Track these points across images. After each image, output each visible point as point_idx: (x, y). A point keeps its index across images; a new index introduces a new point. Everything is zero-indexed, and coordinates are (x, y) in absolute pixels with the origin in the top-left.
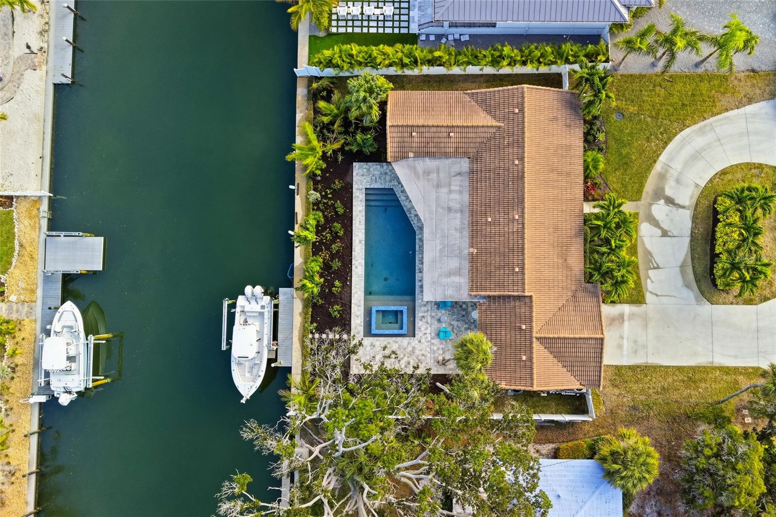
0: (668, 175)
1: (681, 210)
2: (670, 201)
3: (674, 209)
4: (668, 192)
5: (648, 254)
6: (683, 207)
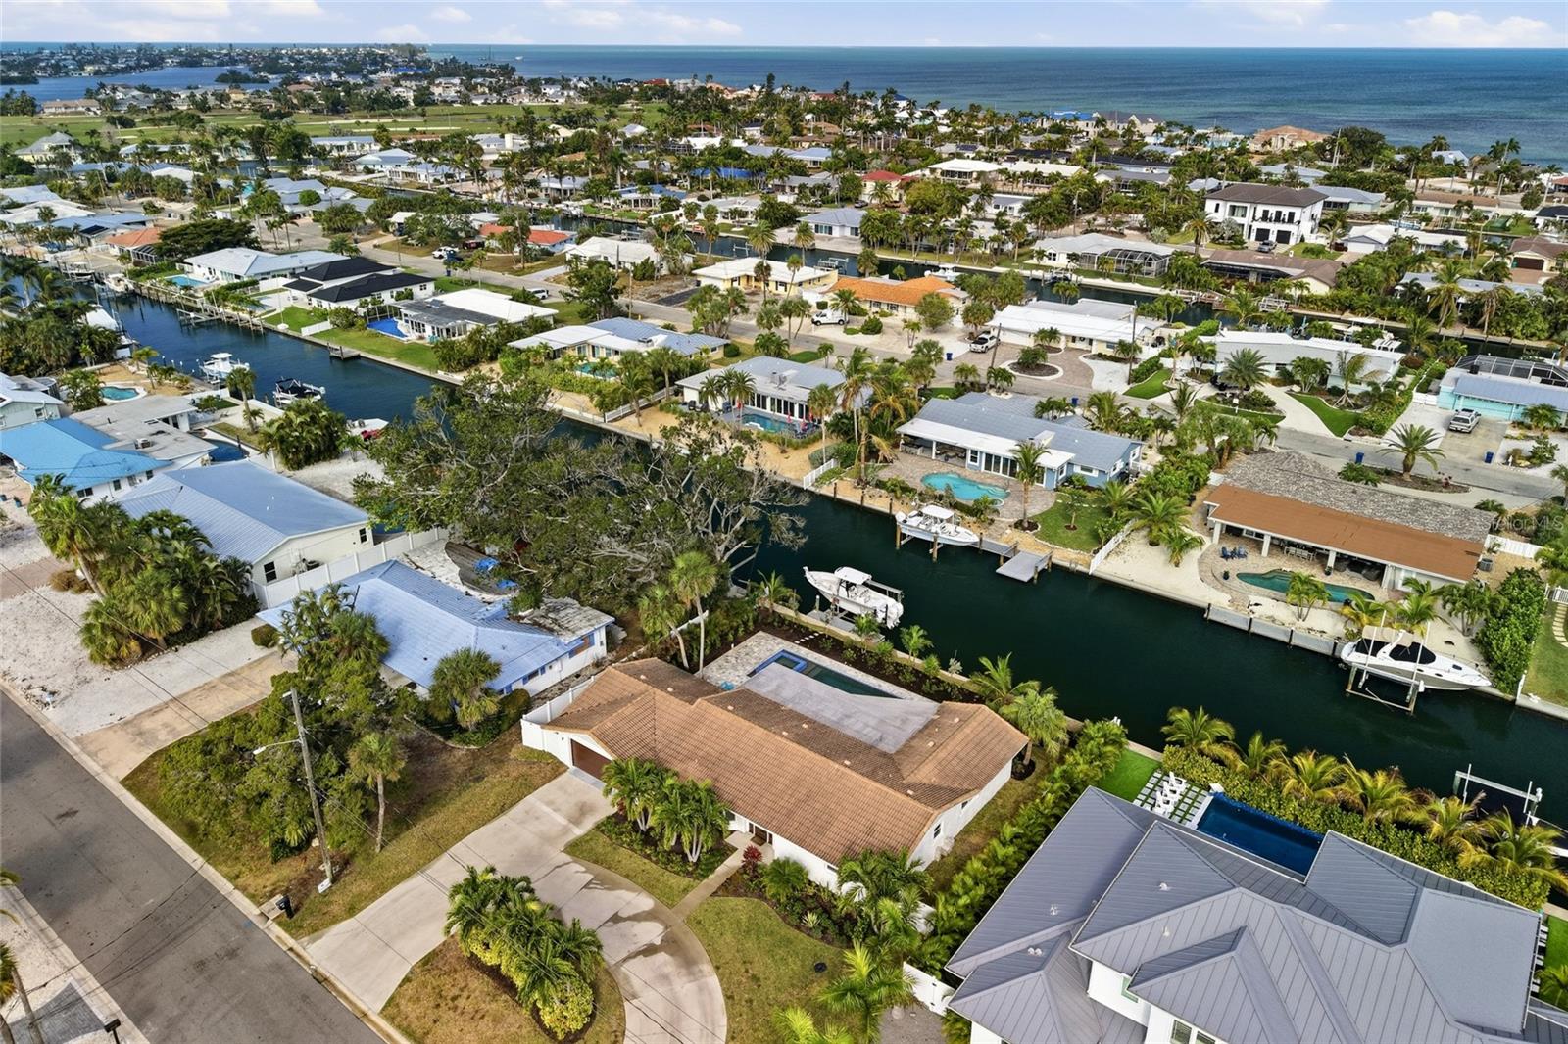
0: (684, 971)
1: (625, 955)
2: (650, 950)
3: (633, 948)
4: (662, 957)
5: (613, 886)
6: (625, 960)
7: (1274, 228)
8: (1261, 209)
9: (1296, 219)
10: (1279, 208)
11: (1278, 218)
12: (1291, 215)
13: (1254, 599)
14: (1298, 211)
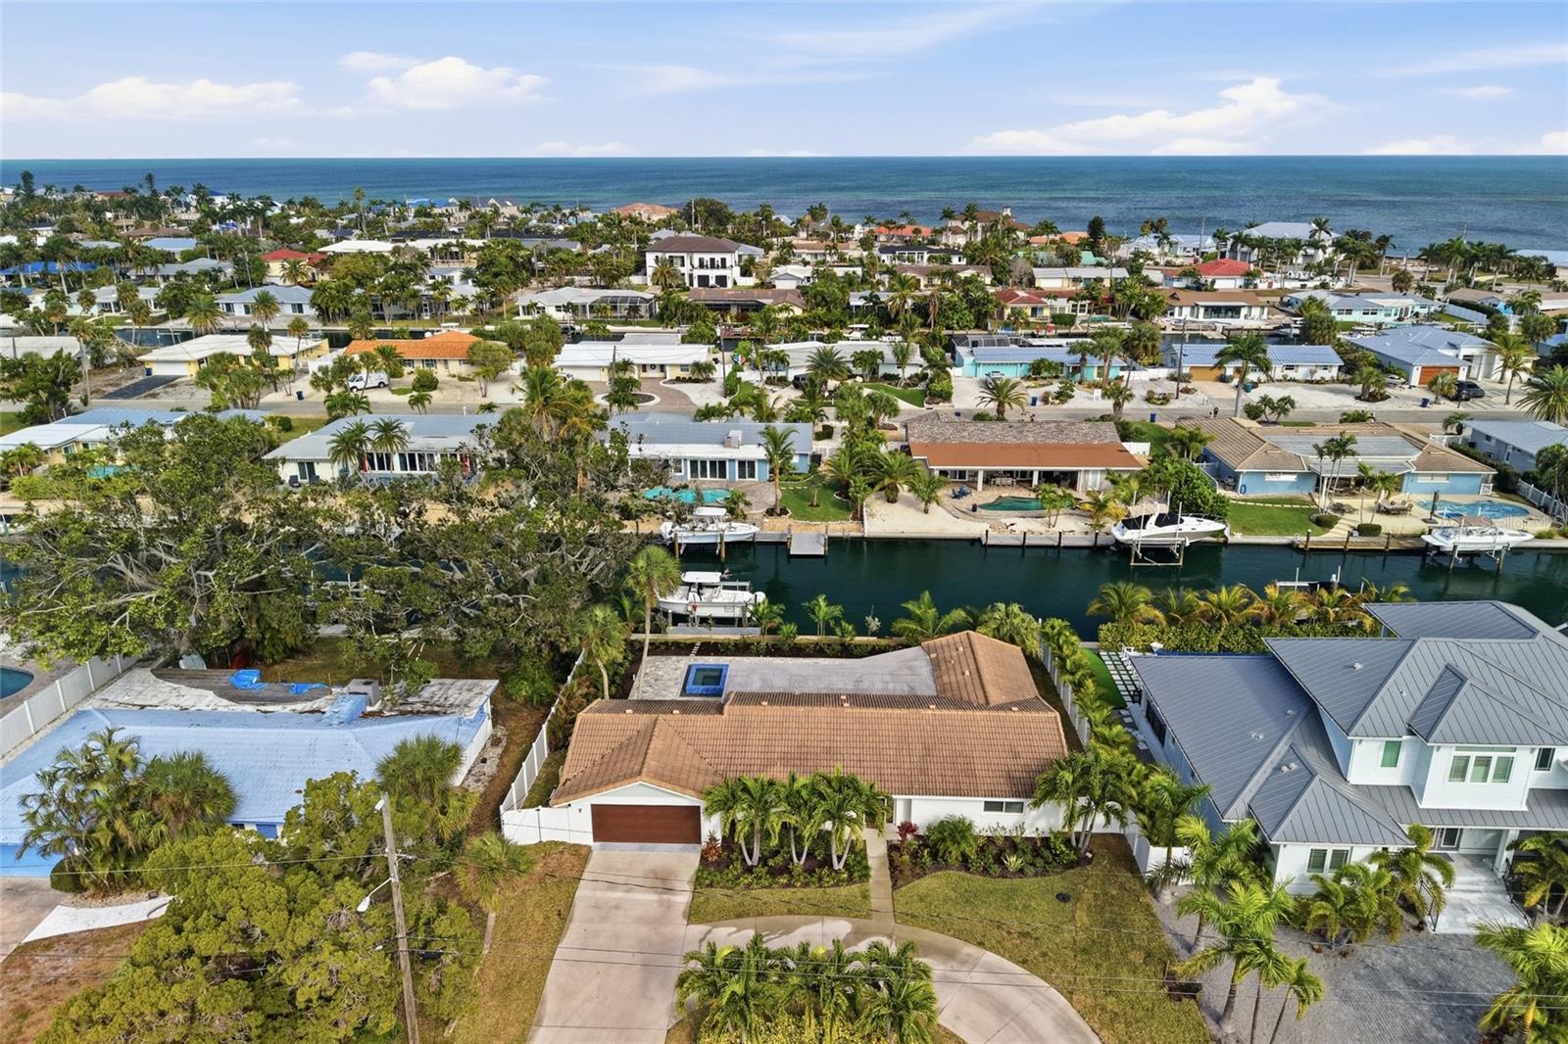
0: (955, 964)
7: (712, 274)
8: (696, 257)
9: (728, 264)
10: (712, 256)
11: (713, 265)
12: (723, 260)
13: (1008, 521)
14: (727, 256)
